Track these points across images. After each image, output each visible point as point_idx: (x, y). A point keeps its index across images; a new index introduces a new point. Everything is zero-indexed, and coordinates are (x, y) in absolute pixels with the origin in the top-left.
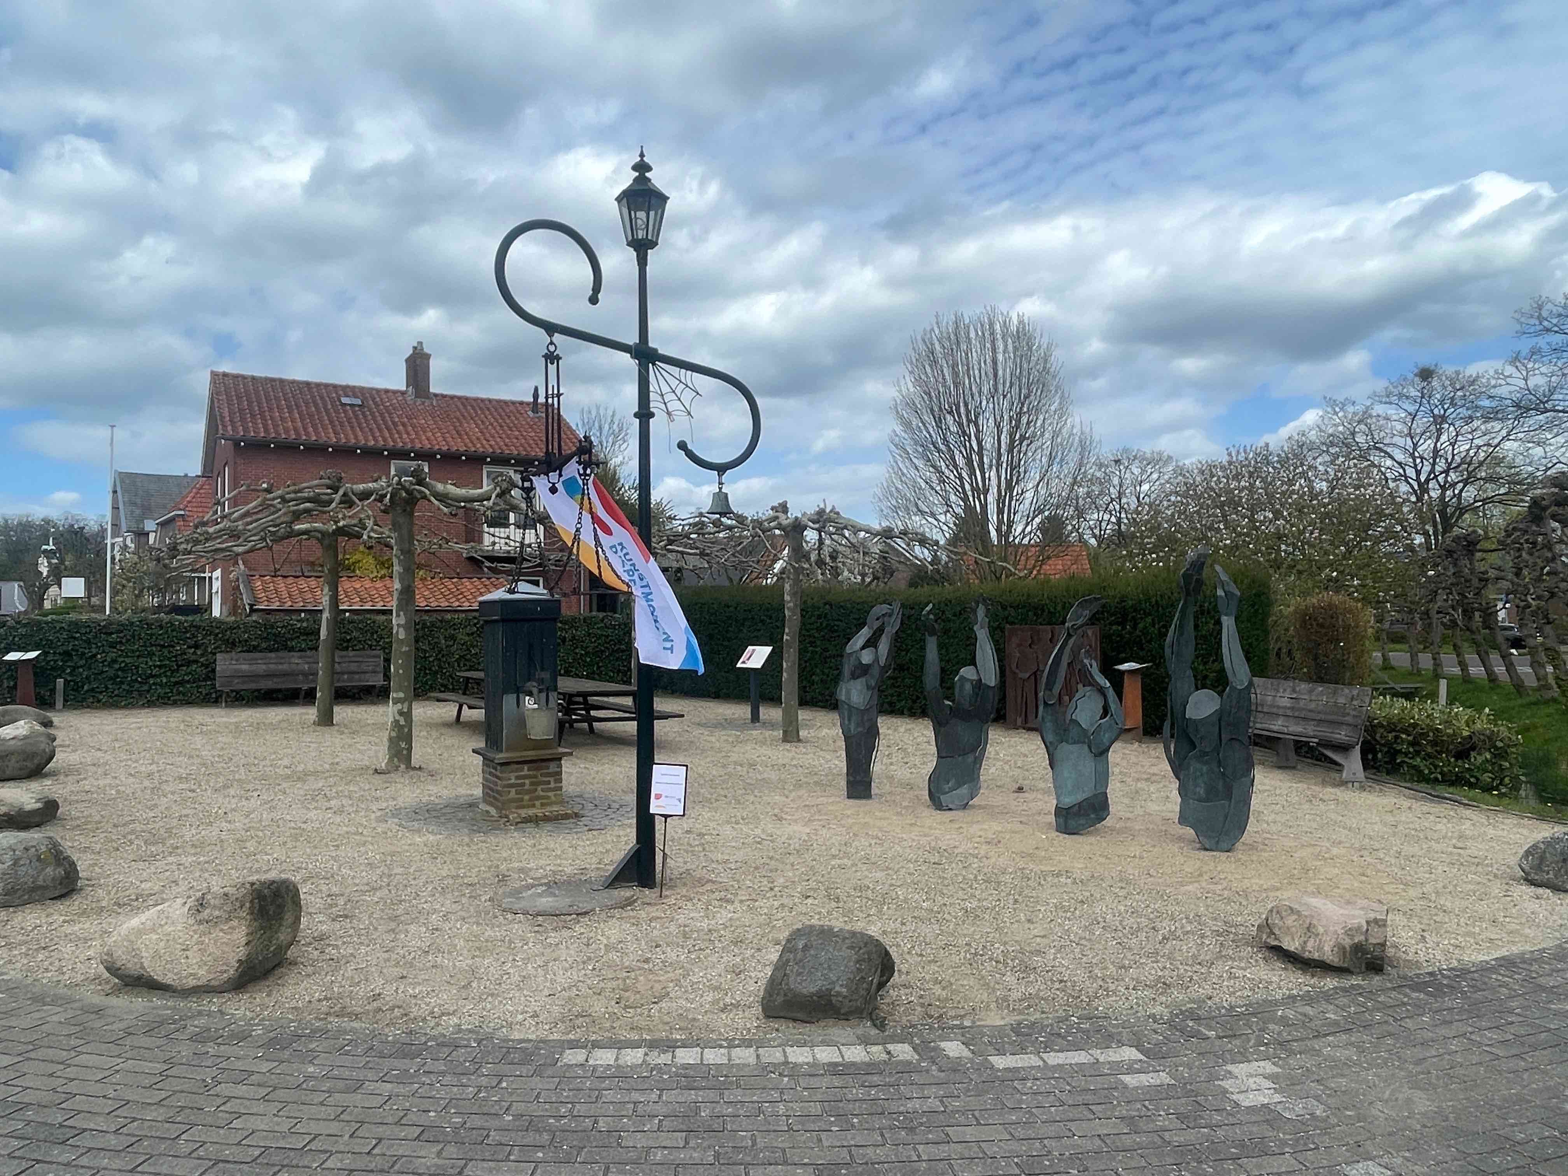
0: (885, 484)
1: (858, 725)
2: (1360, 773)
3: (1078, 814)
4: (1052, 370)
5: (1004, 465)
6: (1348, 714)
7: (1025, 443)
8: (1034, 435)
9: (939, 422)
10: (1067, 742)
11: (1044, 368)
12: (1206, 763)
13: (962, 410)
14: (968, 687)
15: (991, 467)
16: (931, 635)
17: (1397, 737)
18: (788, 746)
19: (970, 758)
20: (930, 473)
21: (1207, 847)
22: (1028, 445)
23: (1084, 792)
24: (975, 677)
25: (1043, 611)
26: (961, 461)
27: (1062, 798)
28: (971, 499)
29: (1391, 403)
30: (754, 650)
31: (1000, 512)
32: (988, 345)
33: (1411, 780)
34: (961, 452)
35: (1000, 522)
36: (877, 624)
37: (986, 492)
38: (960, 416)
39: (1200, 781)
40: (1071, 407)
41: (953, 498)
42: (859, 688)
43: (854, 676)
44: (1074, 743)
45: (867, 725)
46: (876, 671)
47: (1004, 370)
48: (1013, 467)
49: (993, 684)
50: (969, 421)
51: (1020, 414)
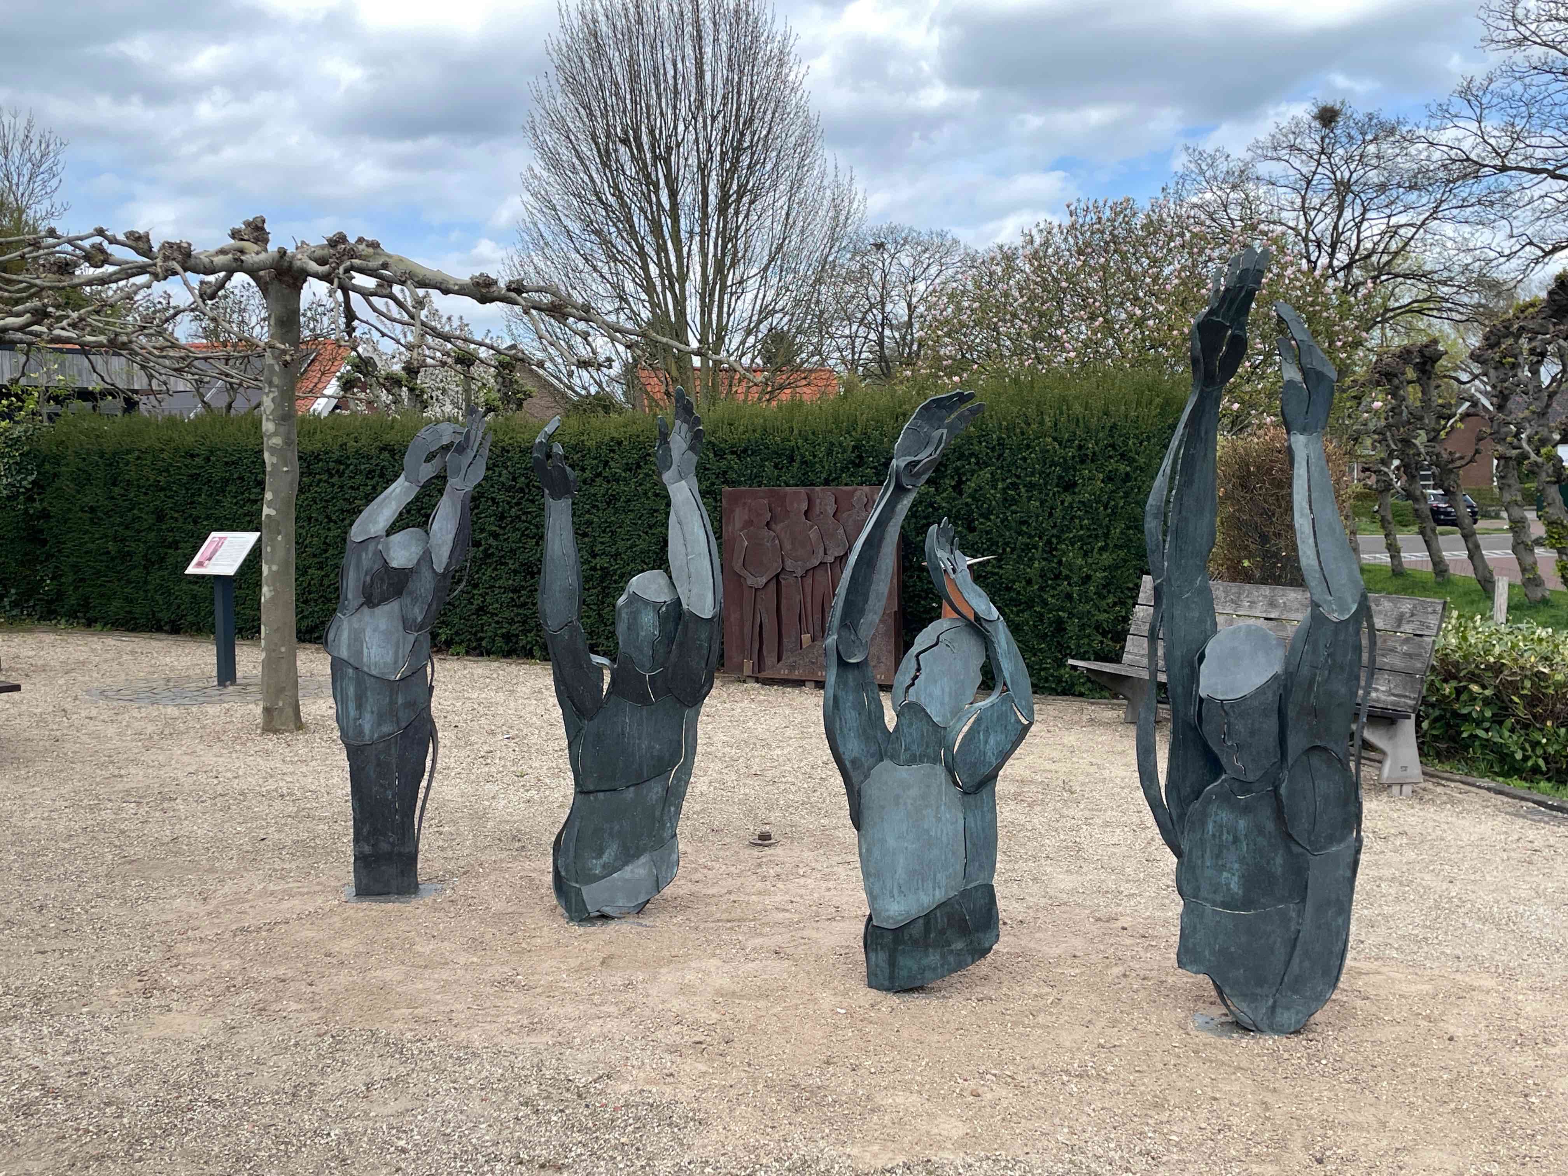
0: (516, 260)
1: (381, 719)
2: (1415, 768)
3: (923, 943)
4: (791, 77)
5: (713, 234)
6: (1393, 650)
7: (746, 200)
8: (759, 186)
9: (605, 158)
10: (894, 758)
11: (778, 74)
12: (1246, 809)
13: (645, 139)
14: (648, 620)
15: (691, 233)
16: (556, 496)
17: (1459, 691)
18: (271, 742)
19: (655, 790)
20: (592, 245)
21: (1246, 1020)
22: (752, 202)
23: (936, 885)
24: (664, 597)
25: (792, 459)
26: (641, 224)
27: (880, 903)
28: (659, 289)
29: (1279, 159)
30: (221, 541)
31: (705, 309)
32: (688, 29)
33: (1490, 772)
34: (641, 209)
35: (705, 326)
36: (427, 471)
37: (683, 278)
38: (640, 147)
39: (1231, 858)
40: (819, 144)
41: (630, 287)
42: (383, 624)
43: (371, 600)
44: (913, 760)
45: (405, 717)
46: (425, 585)
47: (713, 77)
48: (727, 237)
49: (707, 613)
50: (655, 158)
51: (738, 149)
